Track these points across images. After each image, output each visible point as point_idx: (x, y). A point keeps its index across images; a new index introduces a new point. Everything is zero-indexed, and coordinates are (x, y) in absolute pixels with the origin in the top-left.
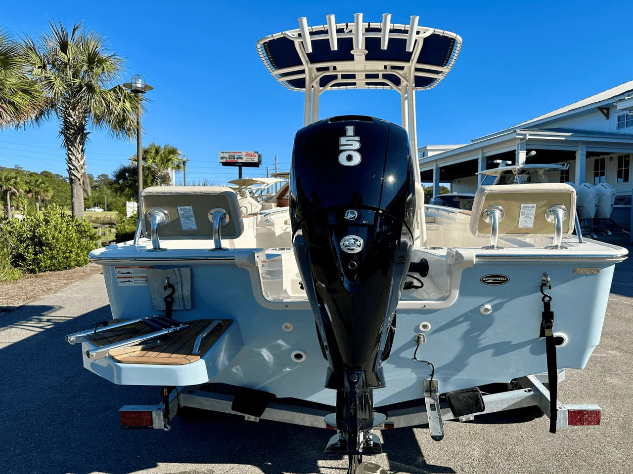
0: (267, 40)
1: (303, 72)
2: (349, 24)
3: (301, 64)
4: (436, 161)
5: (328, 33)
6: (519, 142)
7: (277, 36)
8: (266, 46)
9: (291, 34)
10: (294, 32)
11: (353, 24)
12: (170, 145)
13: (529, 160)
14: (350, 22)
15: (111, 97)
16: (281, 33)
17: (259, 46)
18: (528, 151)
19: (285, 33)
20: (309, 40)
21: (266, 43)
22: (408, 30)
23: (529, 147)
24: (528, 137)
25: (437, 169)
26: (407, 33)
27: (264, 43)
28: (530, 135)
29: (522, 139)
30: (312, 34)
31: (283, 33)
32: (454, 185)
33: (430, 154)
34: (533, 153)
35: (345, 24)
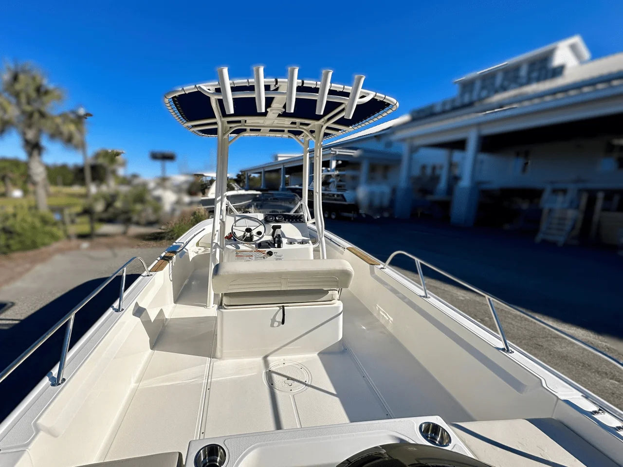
0: (177, 94)
1: (215, 123)
2: (279, 80)
3: (214, 117)
4: (283, 163)
5: (254, 90)
6: (332, 155)
7: (190, 89)
8: (176, 101)
9: (207, 88)
10: (211, 86)
11: (286, 80)
12: (115, 151)
13: (338, 167)
14: (280, 78)
15: (59, 121)
16: (194, 86)
17: (167, 101)
18: (337, 161)
19: (200, 87)
20: (230, 97)
21: (175, 97)
22: (349, 93)
23: (338, 159)
24: (338, 153)
25: (283, 168)
26: (348, 97)
27: (173, 98)
28: (339, 152)
29: (334, 154)
30: (234, 89)
31: (197, 86)
32: (292, 177)
33: (280, 159)
34: (340, 162)
35: (274, 80)
